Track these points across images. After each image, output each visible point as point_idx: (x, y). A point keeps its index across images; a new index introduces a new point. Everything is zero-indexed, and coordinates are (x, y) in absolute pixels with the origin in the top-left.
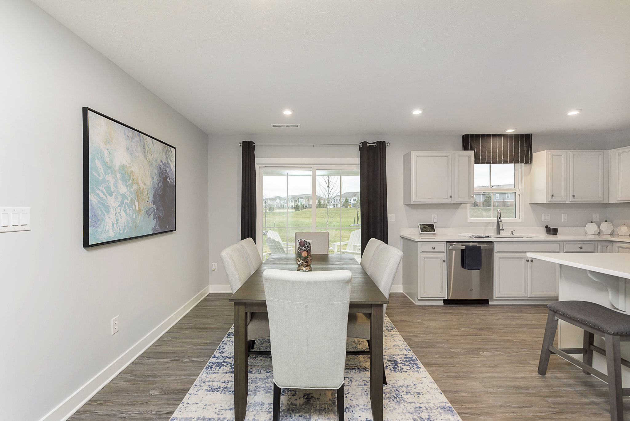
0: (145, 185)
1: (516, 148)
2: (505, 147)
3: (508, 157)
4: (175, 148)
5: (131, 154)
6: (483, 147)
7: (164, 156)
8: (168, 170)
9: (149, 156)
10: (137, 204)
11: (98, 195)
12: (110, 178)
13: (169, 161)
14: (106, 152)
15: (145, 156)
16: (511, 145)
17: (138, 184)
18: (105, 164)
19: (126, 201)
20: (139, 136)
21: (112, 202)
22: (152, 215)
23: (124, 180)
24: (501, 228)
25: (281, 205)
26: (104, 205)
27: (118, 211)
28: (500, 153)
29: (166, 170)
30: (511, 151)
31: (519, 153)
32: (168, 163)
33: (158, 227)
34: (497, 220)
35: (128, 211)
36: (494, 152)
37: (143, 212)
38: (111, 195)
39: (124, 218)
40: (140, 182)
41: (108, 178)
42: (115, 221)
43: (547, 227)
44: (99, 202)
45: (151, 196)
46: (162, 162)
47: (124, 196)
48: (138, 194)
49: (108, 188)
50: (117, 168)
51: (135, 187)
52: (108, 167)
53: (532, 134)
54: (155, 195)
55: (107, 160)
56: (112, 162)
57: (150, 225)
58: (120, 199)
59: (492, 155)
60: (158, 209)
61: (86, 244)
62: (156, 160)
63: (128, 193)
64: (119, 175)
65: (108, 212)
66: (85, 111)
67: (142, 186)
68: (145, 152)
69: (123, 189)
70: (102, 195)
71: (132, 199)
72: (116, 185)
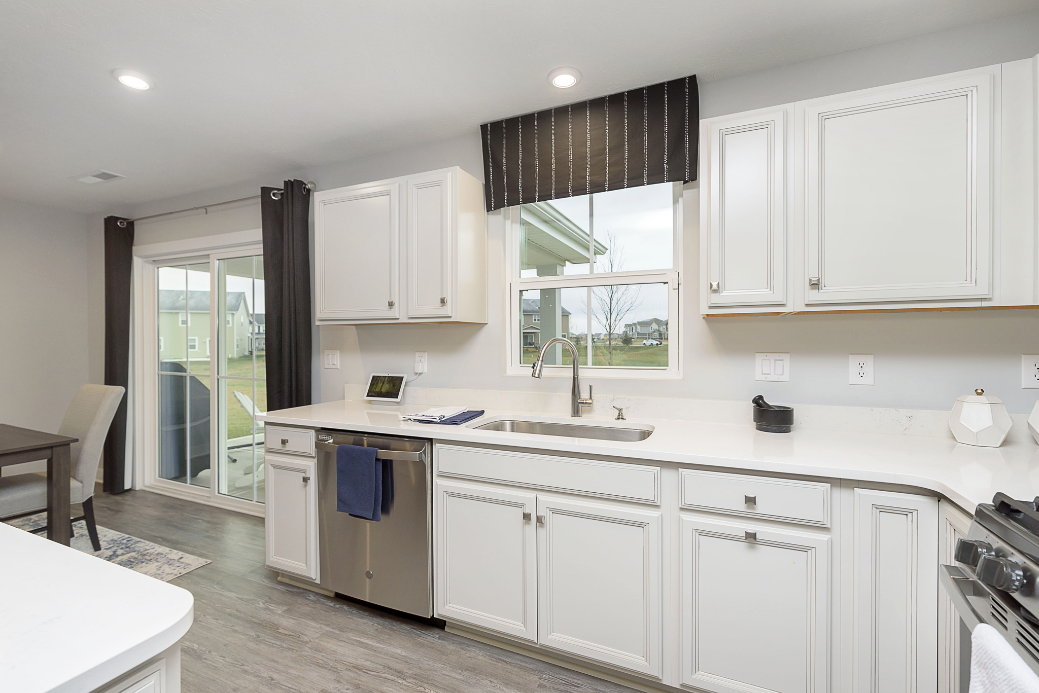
1: (636, 134)
2: (598, 139)
3: (607, 170)
6: (528, 152)
16: (616, 127)
24: (584, 395)
25: (660, 334)
28: (580, 158)
30: (616, 148)
31: (646, 151)
34: (572, 369)
36: (562, 162)
43: (759, 402)
53: (693, 79)
59: (553, 173)
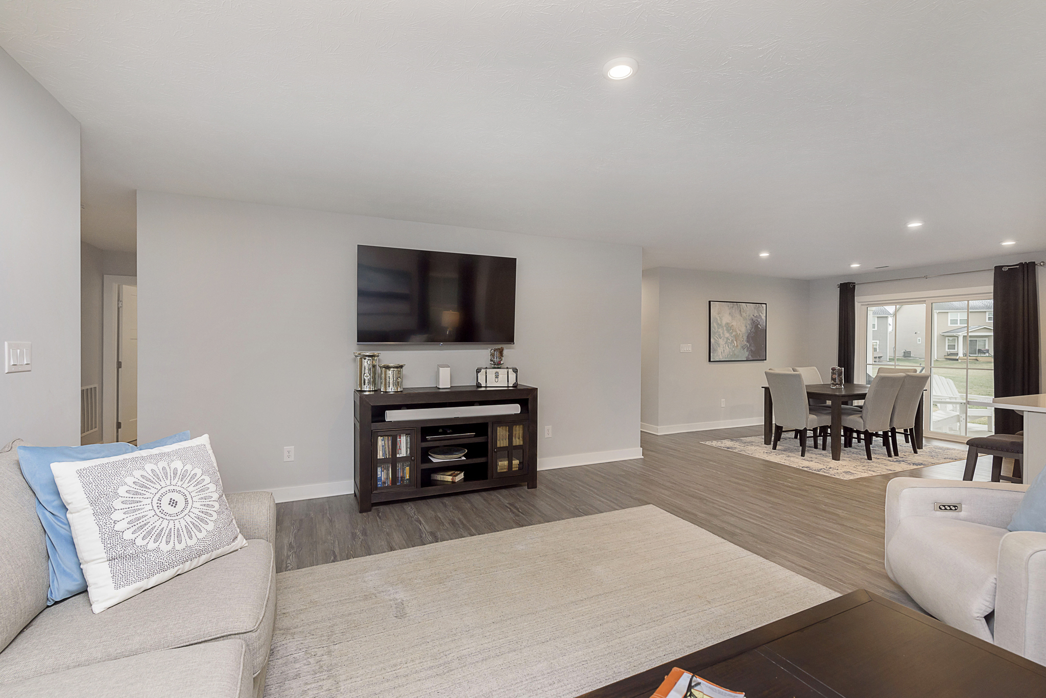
0: (741, 331)
4: (766, 304)
5: (732, 316)
7: (756, 311)
8: (759, 320)
9: (744, 314)
10: (735, 342)
11: (715, 339)
12: (720, 330)
13: (760, 314)
14: (718, 318)
15: (741, 315)
17: (736, 331)
18: (718, 324)
19: (729, 341)
20: (737, 305)
21: (721, 342)
22: (746, 349)
23: (728, 331)
26: (717, 343)
27: (724, 346)
29: (757, 320)
32: (760, 315)
33: (750, 356)
35: (730, 347)
37: (739, 347)
38: (720, 338)
39: (727, 350)
40: (737, 330)
41: (719, 330)
42: (722, 351)
44: (715, 342)
45: (745, 338)
46: (753, 315)
47: (728, 339)
48: (736, 337)
49: (719, 335)
50: (724, 325)
51: (734, 333)
52: (719, 325)
54: (748, 337)
55: (719, 322)
56: (721, 322)
57: (745, 354)
58: (725, 340)
60: (750, 346)
61: (710, 361)
62: (749, 316)
63: (730, 337)
64: (725, 328)
65: (719, 347)
66: (710, 302)
67: (739, 332)
68: (741, 313)
69: (727, 335)
70: (716, 339)
71: (732, 340)
72: (723, 333)
